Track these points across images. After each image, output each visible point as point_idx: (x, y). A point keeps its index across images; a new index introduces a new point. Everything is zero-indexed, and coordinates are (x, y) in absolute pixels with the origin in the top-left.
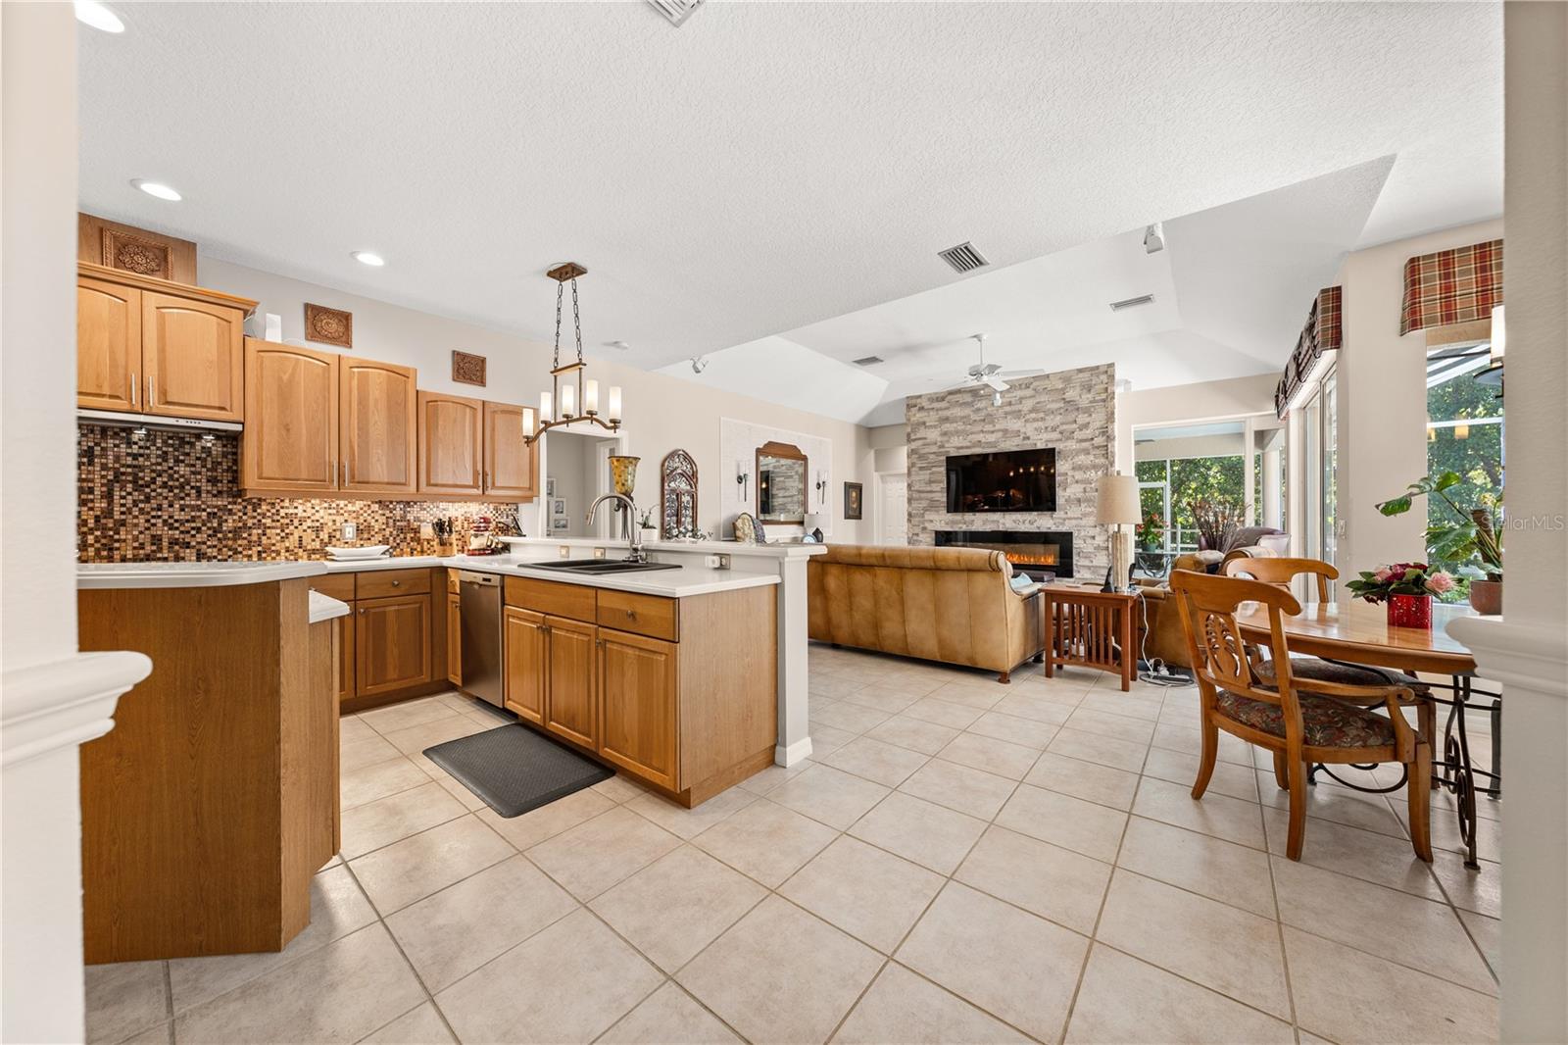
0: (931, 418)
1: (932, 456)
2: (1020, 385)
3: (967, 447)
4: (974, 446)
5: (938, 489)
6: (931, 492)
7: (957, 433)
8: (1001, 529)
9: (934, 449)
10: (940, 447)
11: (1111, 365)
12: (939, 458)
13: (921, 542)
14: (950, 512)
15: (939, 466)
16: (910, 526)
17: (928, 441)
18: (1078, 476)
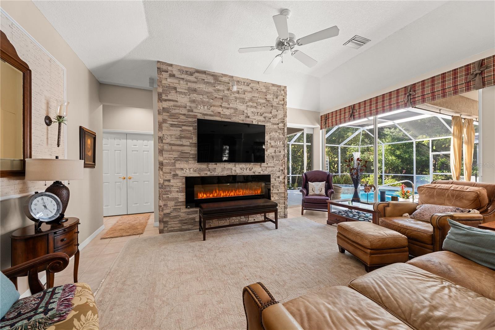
0: (182, 86)
1: (182, 117)
2: (244, 82)
3: (211, 115)
5: (188, 143)
6: (182, 145)
7: (203, 103)
8: (233, 174)
9: (184, 111)
10: (189, 111)
11: (285, 87)
12: (190, 120)
13: (173, 186)
14: (198, 162)
15: (190, 126)
16: (161, 172)
17: (179, 104)
18: (273, 143)
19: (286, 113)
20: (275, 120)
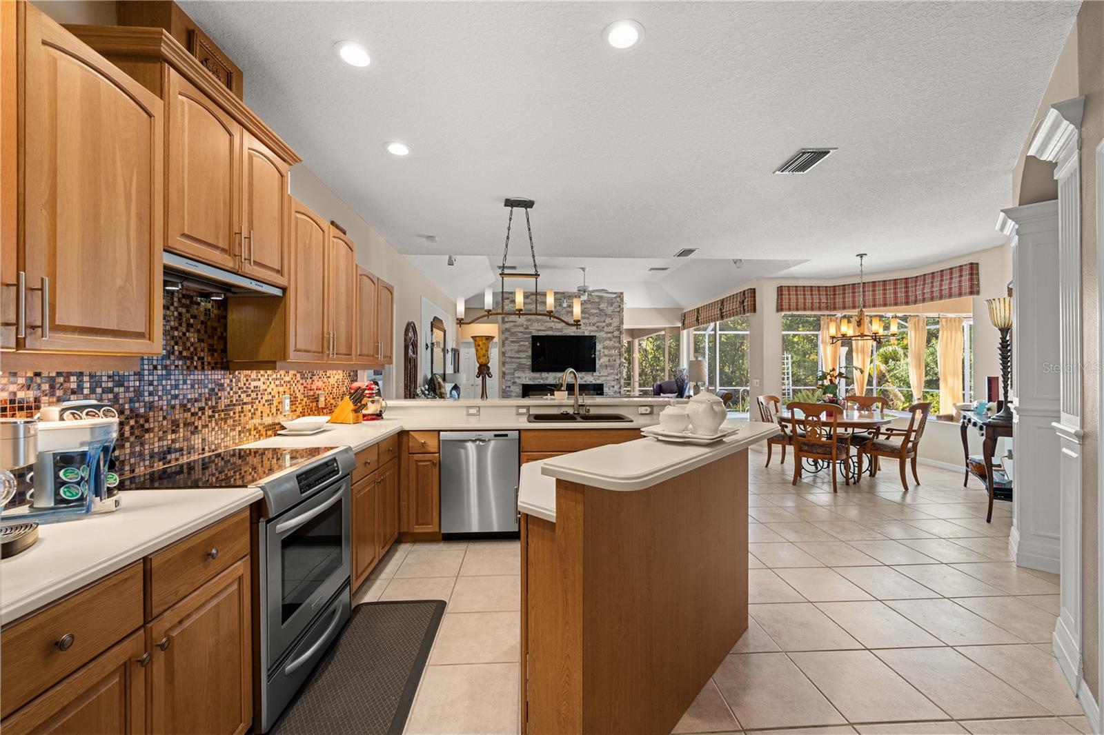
1: (520, 334)
2: (576, 296)
3: (544, 330)
4: (548, 330)
5: (525, 356)
6: (520, 358)
7: (537, 320)
9: (521, 329)
10: (526, 328)
11: (622, 293)
12: (526, 336)
13: (512, 391)
14: (532, 372)
15: (526, 341)
16: (504, 380)
17: (517, 323)
18: (606, 352)
19: (623, 319)
20: (610, 329)
